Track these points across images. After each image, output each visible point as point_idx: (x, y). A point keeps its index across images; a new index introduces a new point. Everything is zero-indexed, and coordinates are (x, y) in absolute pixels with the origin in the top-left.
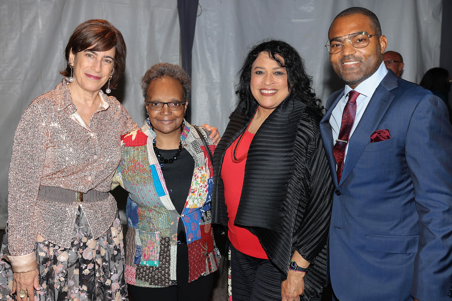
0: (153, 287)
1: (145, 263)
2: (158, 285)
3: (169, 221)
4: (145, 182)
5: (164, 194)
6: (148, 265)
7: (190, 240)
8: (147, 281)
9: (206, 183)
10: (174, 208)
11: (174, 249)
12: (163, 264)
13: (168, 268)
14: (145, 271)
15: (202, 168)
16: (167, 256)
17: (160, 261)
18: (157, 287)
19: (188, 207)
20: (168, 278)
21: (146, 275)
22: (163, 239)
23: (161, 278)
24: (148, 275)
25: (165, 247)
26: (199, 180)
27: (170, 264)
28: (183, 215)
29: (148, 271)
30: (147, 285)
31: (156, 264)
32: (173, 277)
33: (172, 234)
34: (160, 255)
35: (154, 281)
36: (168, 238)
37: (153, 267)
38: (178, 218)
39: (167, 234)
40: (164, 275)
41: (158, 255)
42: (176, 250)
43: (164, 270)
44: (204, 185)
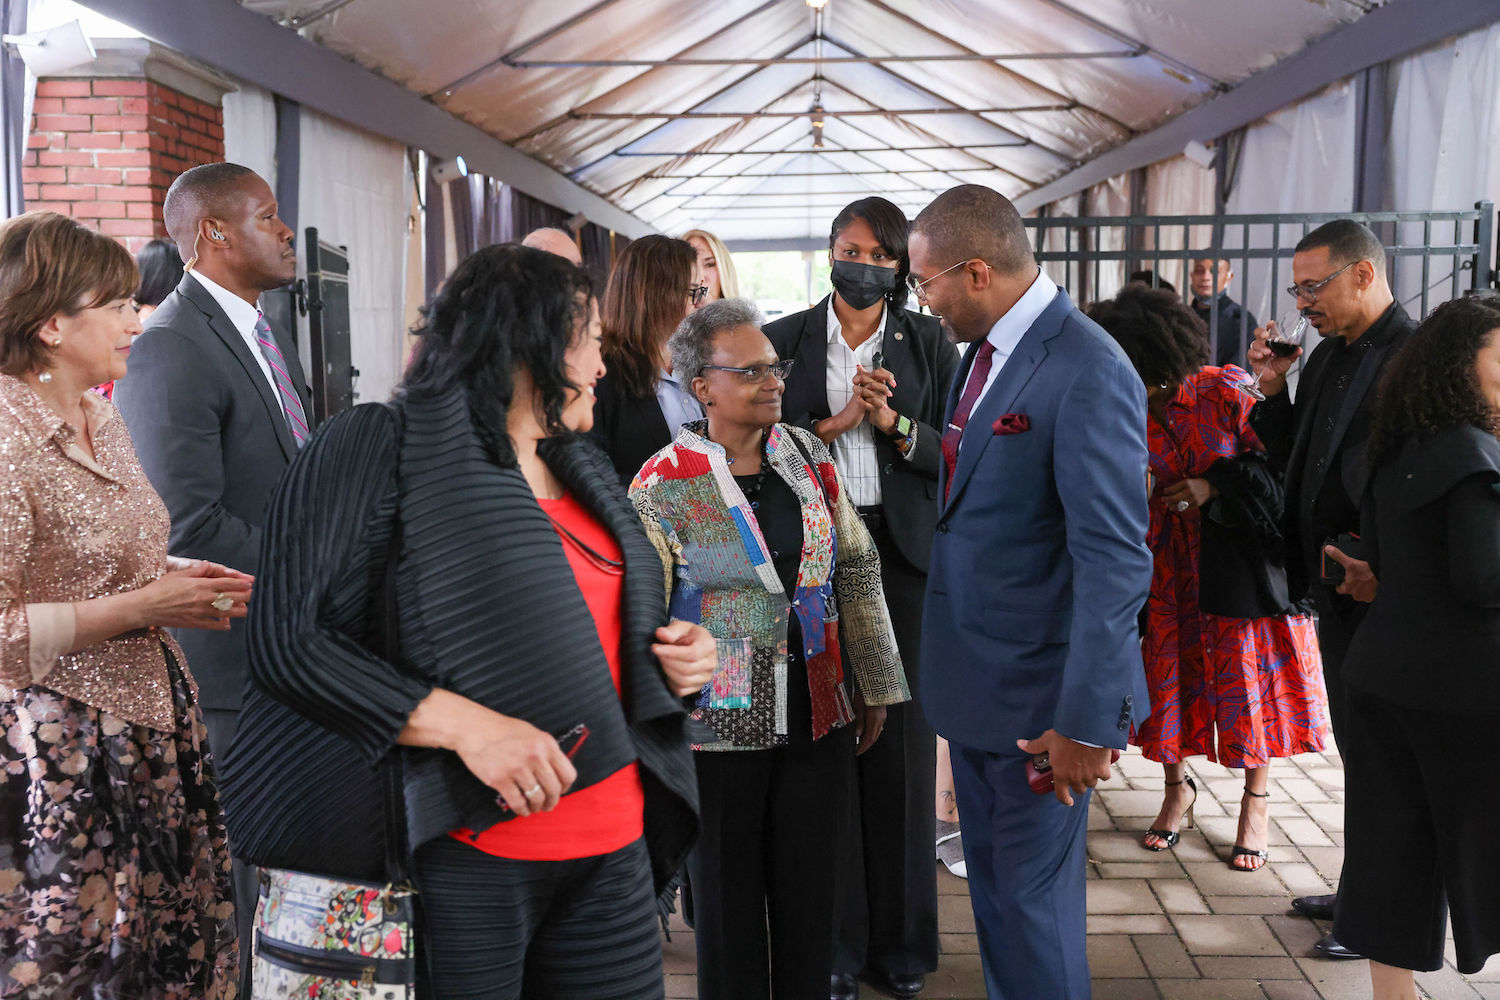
0: (742, 748)
1: (720, 704)
2: (750, 745)
3: (772, 616)
4: (724, 540)
5: (762, 560)
6: (726, 707)
7: (810, 652)
8: (728, 738)
9: (829, 536)
10: (781, 589)
11: (781, 671)
12: (759, 702)
13: (772, 710)
14: (722, 720)
15: (817, 506)
16: (767, 685)
17: (753, 696)
18: (748, 748)
19: (802, 584)
20: (772, 731)
21: (724, 727)
22: (759, 650)
23: (757, 730)
24: (729, 727)
25: (763, 668)
26: (816, 529)
27: (773, 702)
28: (797, 602)
29: (727, 719)
30: (729, 746)
31: (746, 702)
32: (781, 727)
33: (777, 641)
34: (754, 684)
35: (742, 739)
36: (770, 648)
37: (737, 710)
38: (788, 610)
39: (768, 642)
40: (764, 725)
41: (748, 685)
42: (786, 673)
43: (764, 714)
44: (826, 539)
